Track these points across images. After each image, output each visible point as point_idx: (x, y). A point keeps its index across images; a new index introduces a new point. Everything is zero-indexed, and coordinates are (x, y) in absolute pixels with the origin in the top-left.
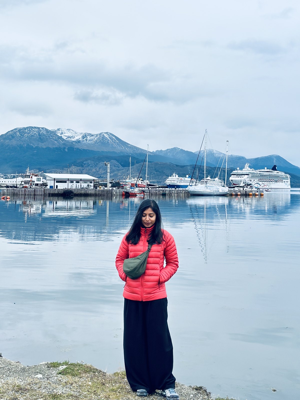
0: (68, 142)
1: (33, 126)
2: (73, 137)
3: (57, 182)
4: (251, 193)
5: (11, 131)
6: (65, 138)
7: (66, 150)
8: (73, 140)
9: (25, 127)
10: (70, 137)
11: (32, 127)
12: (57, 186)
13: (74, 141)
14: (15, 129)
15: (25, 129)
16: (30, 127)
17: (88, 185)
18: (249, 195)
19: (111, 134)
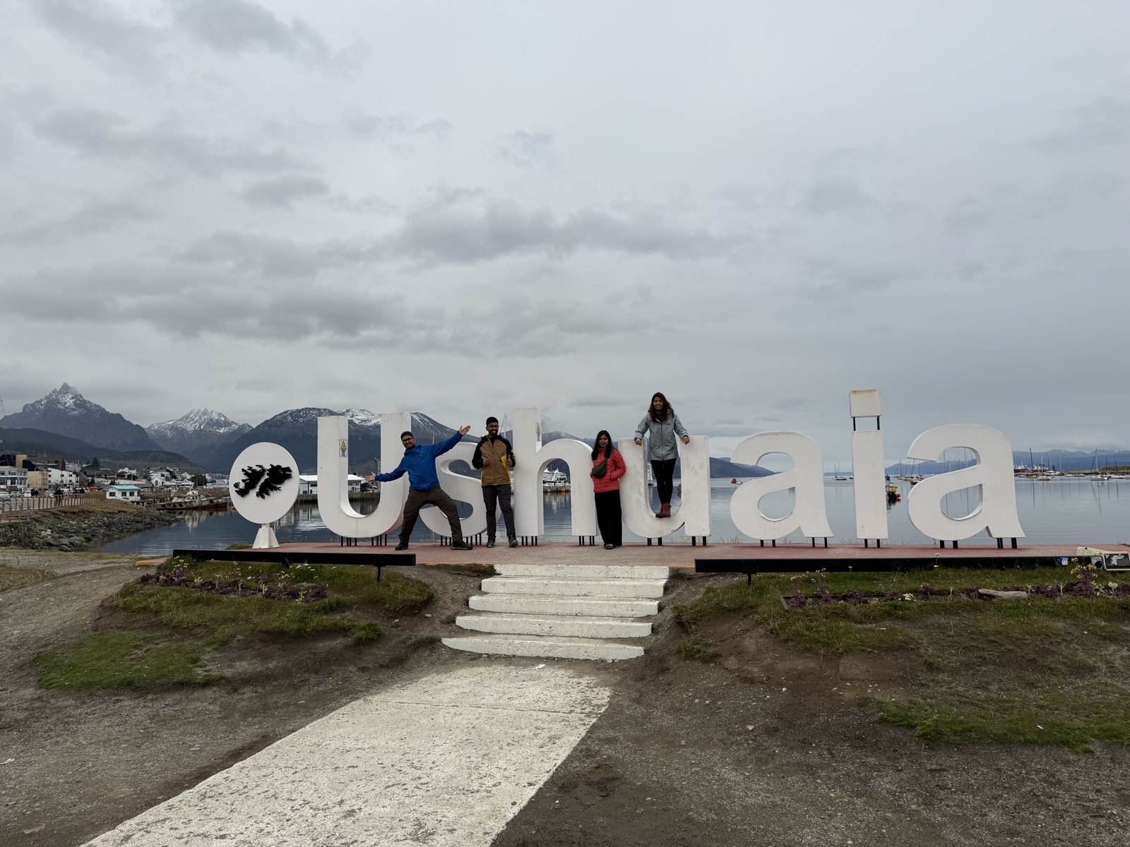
0: (362, 427)
1: (311, 407)
2: (368, 420)
3: (312, 486)
4: (563, 489)
5: (280, 415)
6: (357, 422)
7: (360, 439)
8: (369, 424)
9: (300, 408)
10: (365, 421)
11: (309, 409)
12: (311, 491)
13: (370, 427)
14: (285, 412)
15: (299, 411)
16: (307, 408)
17: (353, 488)
18: (561, 492)
19: (422, 415)
